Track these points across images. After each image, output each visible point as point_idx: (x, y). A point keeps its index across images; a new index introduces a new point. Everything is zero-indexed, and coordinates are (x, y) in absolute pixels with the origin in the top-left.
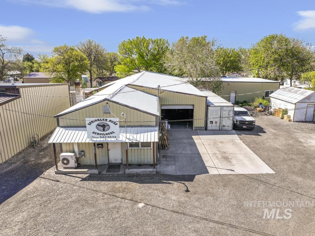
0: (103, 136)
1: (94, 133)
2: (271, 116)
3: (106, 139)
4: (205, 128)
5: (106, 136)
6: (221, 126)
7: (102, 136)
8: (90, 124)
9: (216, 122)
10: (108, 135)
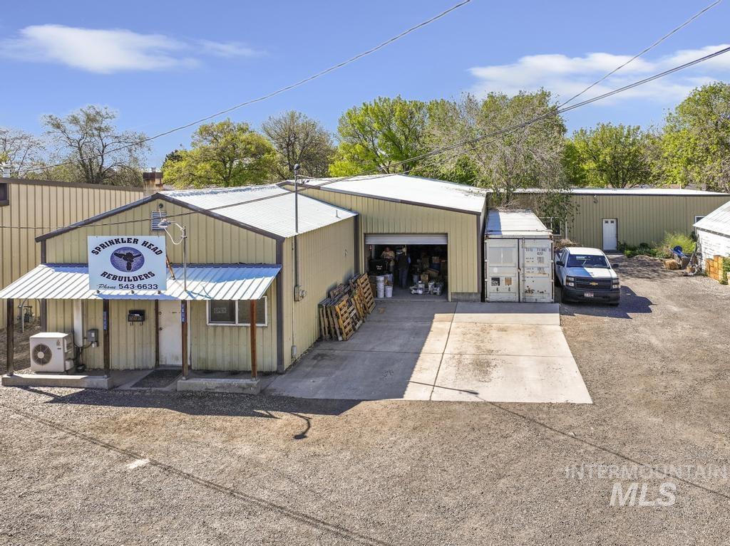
0: (127, 282)
1: (104, 274)
2: (699, 277)
3: (133, 292)
4: (480, 295)
5: (133, 282)
6: (522, 291)
7: (124, 284)
8: (97, 251)
9: (508, 281)
10: (139, 282)
